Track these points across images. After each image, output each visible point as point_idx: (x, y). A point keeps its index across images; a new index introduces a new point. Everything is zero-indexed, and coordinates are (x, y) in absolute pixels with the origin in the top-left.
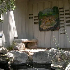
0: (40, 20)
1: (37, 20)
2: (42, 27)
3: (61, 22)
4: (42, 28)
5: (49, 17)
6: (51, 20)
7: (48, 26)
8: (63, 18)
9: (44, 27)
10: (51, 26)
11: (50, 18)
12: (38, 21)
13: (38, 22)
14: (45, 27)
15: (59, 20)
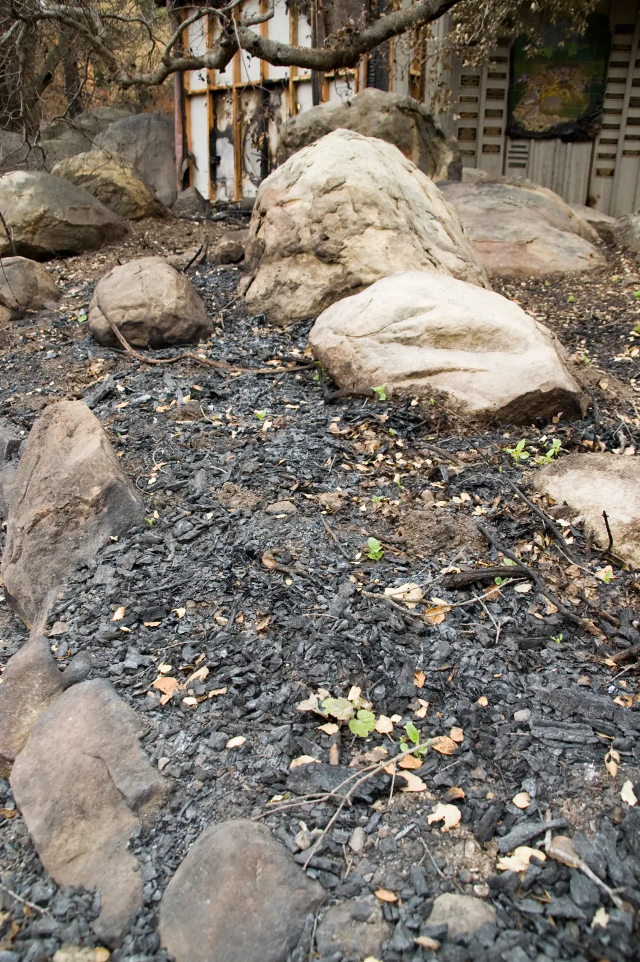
0: (520, 80)
1: (503, 76)
2: (524, 118)
3: (609, 104)
4: (519, 120)
5: (563, 70)
6: (570, 88)
7: (551, 114)
8: (623, 81)
9: (534, 119)
10: (566, 120)
11: (563, 74)
12: (503, 85)
13: (503, 90)
14: (534, 121)
15: (601, 103)
